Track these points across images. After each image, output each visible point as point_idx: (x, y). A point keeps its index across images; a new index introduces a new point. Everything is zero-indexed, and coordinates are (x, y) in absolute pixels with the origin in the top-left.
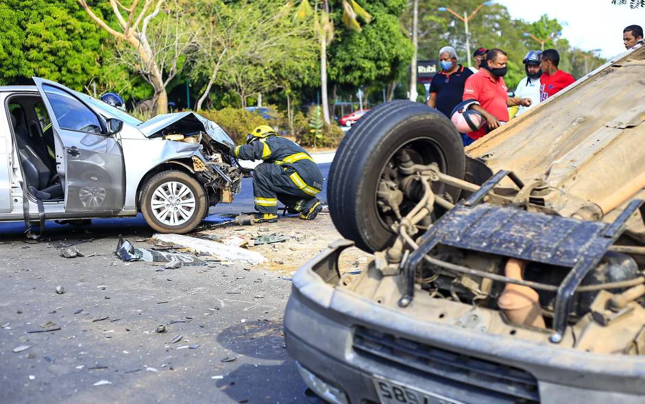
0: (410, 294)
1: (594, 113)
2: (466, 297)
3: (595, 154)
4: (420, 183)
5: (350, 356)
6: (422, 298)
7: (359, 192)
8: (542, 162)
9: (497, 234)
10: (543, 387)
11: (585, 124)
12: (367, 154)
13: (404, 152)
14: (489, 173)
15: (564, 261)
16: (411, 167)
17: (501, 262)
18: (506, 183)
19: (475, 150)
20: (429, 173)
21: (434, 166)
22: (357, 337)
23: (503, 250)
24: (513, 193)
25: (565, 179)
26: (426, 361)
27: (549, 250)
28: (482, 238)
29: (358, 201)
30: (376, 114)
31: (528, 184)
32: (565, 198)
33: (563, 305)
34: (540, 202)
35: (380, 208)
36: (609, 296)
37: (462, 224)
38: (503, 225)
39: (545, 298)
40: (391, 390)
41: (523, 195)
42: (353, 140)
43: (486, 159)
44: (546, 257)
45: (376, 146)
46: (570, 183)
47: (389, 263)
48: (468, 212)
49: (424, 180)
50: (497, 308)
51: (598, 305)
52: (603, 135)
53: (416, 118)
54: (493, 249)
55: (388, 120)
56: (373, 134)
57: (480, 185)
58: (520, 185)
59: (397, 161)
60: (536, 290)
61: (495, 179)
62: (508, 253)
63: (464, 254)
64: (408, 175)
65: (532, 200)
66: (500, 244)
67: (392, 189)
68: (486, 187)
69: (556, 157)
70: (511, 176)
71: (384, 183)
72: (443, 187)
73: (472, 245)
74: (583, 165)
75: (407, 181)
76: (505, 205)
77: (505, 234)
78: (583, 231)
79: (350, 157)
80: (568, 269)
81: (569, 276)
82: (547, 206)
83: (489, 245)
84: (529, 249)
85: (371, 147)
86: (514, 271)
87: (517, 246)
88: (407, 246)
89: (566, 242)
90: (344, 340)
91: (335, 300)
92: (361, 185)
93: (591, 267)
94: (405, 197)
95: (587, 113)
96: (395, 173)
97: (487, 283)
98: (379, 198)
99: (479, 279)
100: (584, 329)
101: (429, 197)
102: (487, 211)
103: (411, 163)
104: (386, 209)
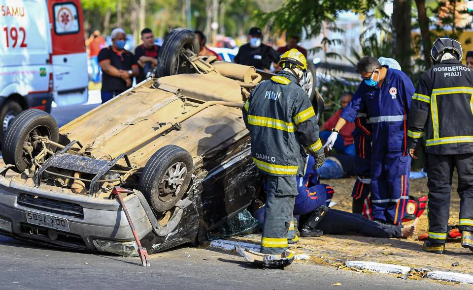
0: (39, 184)
1: (118, 117)
2: (59, 185)
3: (114, 136)
4: (41, 143)
5: (16, 205)
6: (43, 185)
7: (17, 146)
8: (92, 138)
9: (72, 163)
10: (85, 210)
11: (112, 122)
12: (21, 131)
13: (35, 131)
14: (69, 141)
15: (94, 173)
16: (37, 137)
17: (72, 173)
18: (76, 146)
19: (62, 131)
20: (45, 140)
21: (46, 137)
22: (19, 198)
23: (74, 169)
24: (78, 150)
25: (100, 145)
26: (45, 205)
27: (89, 169)
28: (66, 164)
29: (16, 149)
30: (25, 115)
31: (85, 147)
32: (99, 153)
33: (93, 186)
34: (89, 154)
35: (24, 153)
36: (108, 184)
37: (59, 160)
38: (74, 161)
39: (88, 185)
40: (32, 215)
41: (82, 151)
42: (15, 125)
43: (67, 135)
44: (88, 171)
45: (25, 128)
46: (102, 147)
47: (30, 173)
48: (61, 156)
49: (43, 142)
50: (71, 188)
51: (104, 186)
52: (119, 128)
53: (41, 117)
54: (70, 169)
55: (30, 117)
56: (24, 123)
57: (65, 146)
58: (81, 147)
59: (31, 135)
60: (83, 181)
61: (72, 144)
62: (75, 170)
63: (60, 170)
64: (35, 140)
65: (86, 153)
66: (73, 167)
67: (29, 145)
68: (68, 147)
69: (98, 136)
70: (78, 143)
71: (26, 143)
72: (49, 145)
73: (62, 167)
74: (108, 140)
75: (35, 142)
76: (75, 154)
77: (74, 164)
78: (102, 163)
79: (14, 132)
80: (96, 175)
81: (96, 177)
82: (91, 156)
83: (68, 167)
84: (82, 169)
85: (23, 128)
86: (77, 176)
87: (79, 167)
88: (37, 167)
89: (96, 167)
90: (15, 199)
91: (11, 184)
92: (18, 143)
93: (103, 174)
94: (34, 149)
95: (114, 117)
96: (30, 139)
97: (67, 181)
98: (24, 149)
99: (64, 179)
100: (100, 194)
101: (45, 150)
102: (68, 156)
103: (37, 135)
104: (26, 154)
